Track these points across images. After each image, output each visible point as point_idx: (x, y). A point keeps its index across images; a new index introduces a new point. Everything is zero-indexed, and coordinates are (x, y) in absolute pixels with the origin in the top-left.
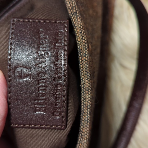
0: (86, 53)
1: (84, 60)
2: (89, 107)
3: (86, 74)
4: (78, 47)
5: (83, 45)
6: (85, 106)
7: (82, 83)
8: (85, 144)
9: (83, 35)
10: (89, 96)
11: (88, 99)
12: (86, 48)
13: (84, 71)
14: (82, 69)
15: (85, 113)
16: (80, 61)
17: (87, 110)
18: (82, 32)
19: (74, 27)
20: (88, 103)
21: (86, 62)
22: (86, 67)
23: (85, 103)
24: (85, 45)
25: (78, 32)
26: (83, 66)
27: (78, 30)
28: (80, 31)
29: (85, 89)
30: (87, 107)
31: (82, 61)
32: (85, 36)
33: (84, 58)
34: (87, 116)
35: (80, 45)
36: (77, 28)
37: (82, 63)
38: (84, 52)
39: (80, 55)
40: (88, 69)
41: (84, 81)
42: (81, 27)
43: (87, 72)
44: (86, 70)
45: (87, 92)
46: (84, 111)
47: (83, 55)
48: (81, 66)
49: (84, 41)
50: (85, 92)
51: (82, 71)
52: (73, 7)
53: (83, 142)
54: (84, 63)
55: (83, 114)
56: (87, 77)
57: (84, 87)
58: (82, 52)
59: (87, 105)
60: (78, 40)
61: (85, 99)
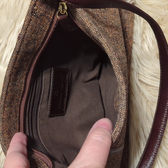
0: (115, 58)
1: (115, 63)
2: (125, 95)
3: (119, 72)
4: (109, 55)
5: (112, 53)
6: (122, 94)
7: (118, 79)
8: (122, 122)
9: (109, 47)
10: (124, 87)
11: (124, 89)
12: (114, 54)
13: (117, 71)
14: (115, 69)
15: (122, 99)
16: (113, 64)
17: (124, 97)
18: (108, 45)
19: (102, 44)
20: (124, 92)
21: (117, 63)
22: (118, 67)
23: (122, 92)
24: (113, 53)
25: (106, 46)
26: (115, 67)
27: (105, 45)
28: (107, 45)
29: (120, 82)
30: (124, 95)
31: (114, 64)
32: (111, 47)
33: (115, 61)
34: (124, 102)
35: (110, 54)
36: (104, 44)
37: (115, 65)
38: (114, 57)
39: (111, 61)
40: (119, 68)
41: (119, 77)
42: (107, 42)
43: (119, 70)
44: (118, 69)
45: (122, 84)
46: (122, 98)
47: (113, 60)
48: (114, 67)
49: (111, 50)
50: (121, 85)
51: (116, 71)
52: (97, 32)
53: (121, 121)
54: (116, 65)
55: (121, 100)
56: (120, 74)
57: (120, 81)
58: (112, 58)
59: (123, 94)
60: (107, 51)
61: (121, 89)
